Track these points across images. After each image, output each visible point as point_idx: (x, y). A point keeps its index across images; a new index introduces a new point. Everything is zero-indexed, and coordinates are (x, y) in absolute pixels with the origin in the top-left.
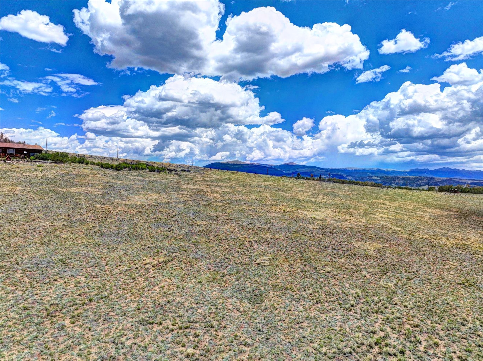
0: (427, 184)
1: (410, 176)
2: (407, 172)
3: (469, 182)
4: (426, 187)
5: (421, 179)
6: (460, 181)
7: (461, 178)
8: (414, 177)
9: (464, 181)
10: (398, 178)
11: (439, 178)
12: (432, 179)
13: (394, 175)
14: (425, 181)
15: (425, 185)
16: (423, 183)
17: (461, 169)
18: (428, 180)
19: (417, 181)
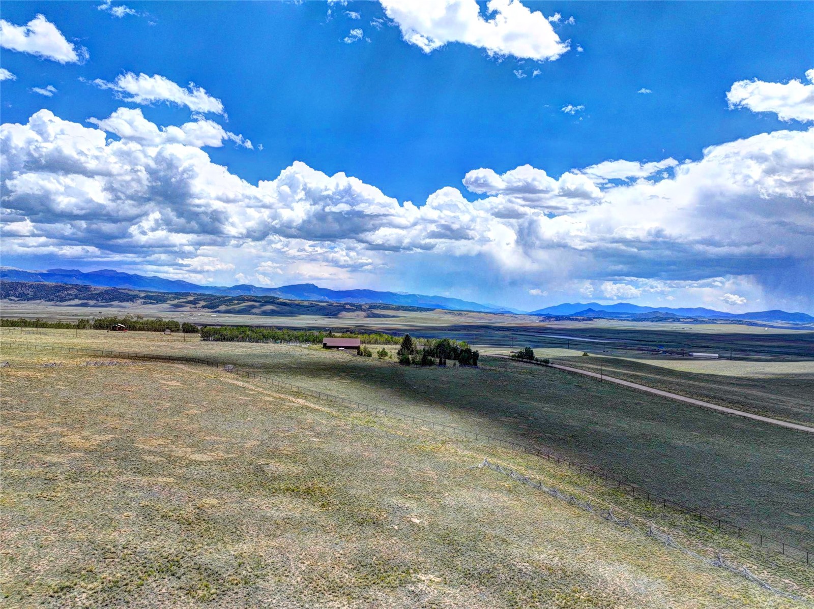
1: (46, 283)
2: (42, 274)
4: (77, 302)
5: (67, 289)
6: (132, 293)
7: (131, 287)
8: (54, 284)
9: (136, 293)
10: (22, 285)
11: (98, 287)
12: (86, 288)
13: (14, 280)
14: (74, 292)
15: (73, 299)
16: (69, 294)
17: (131, 273)
18: (80, 290)
19: (59, 291)
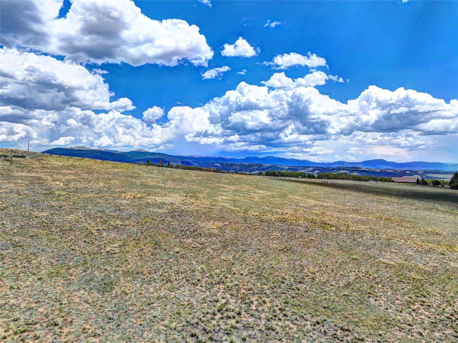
0: (257, 170)
1: (245, 163)
2: (242, 160)
3: (287, 168)
4: (257, 172)
5: (253, 166)
6: (281, 167)
7: (281, 164)
8: (247, 164)
9: (283, 167)
10: (235, 164)
11: (266, 164)
12: (261, 165)
13: (232, 162)
14: (256, 167)
15: (255, 171)
16: (254, 168)
17: (281, 157)
18: (258, 166)
19: (250, 167)
